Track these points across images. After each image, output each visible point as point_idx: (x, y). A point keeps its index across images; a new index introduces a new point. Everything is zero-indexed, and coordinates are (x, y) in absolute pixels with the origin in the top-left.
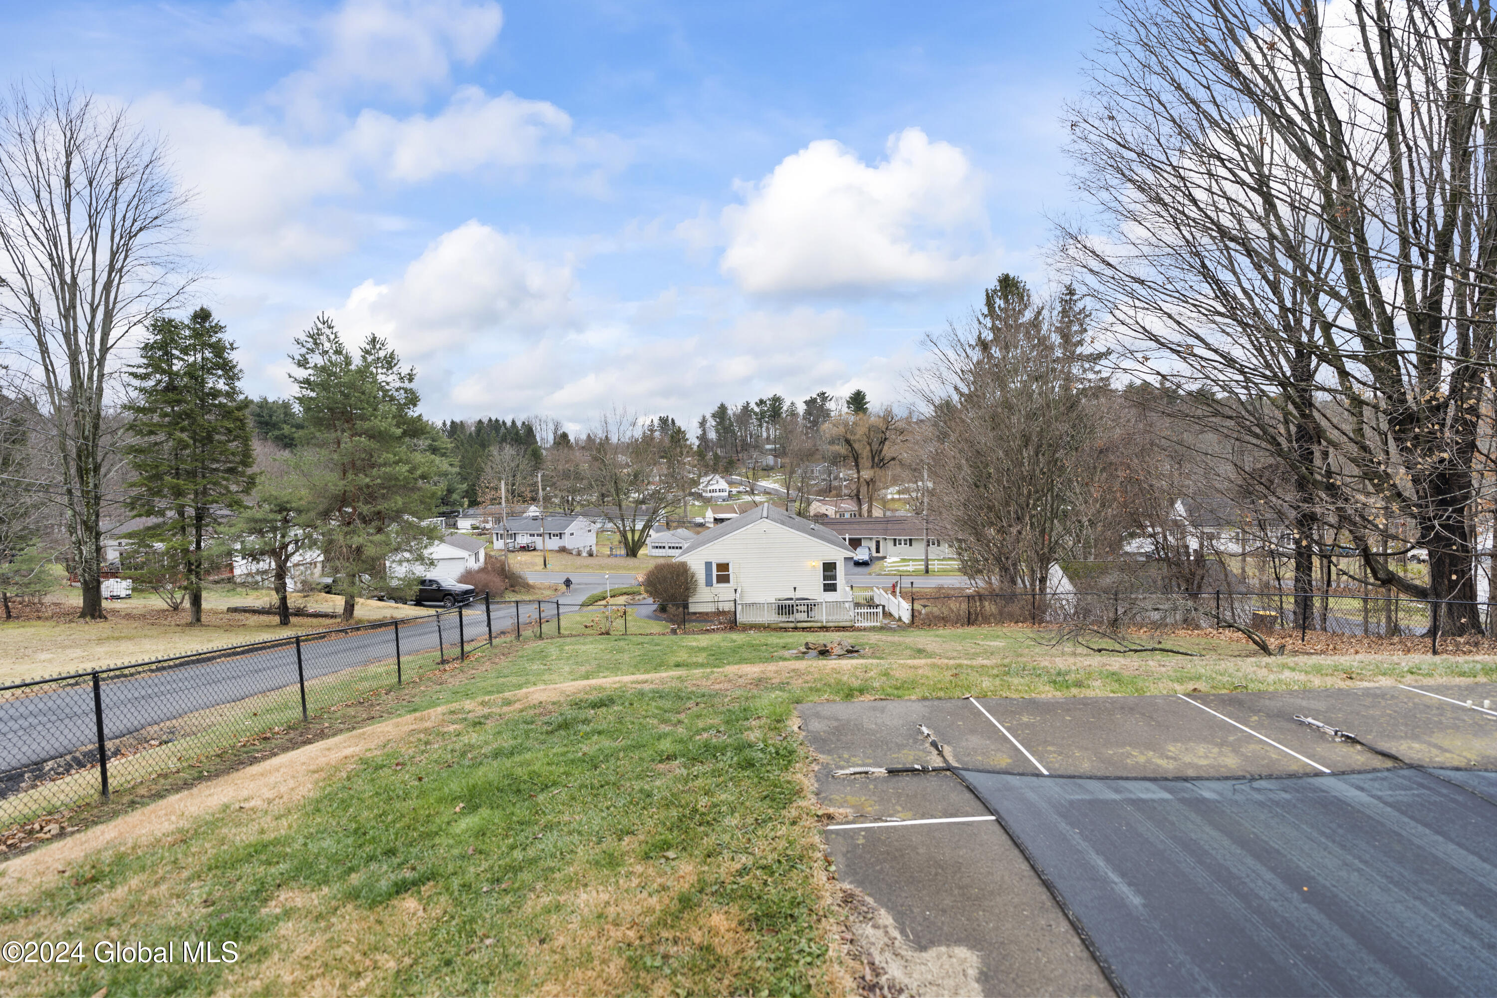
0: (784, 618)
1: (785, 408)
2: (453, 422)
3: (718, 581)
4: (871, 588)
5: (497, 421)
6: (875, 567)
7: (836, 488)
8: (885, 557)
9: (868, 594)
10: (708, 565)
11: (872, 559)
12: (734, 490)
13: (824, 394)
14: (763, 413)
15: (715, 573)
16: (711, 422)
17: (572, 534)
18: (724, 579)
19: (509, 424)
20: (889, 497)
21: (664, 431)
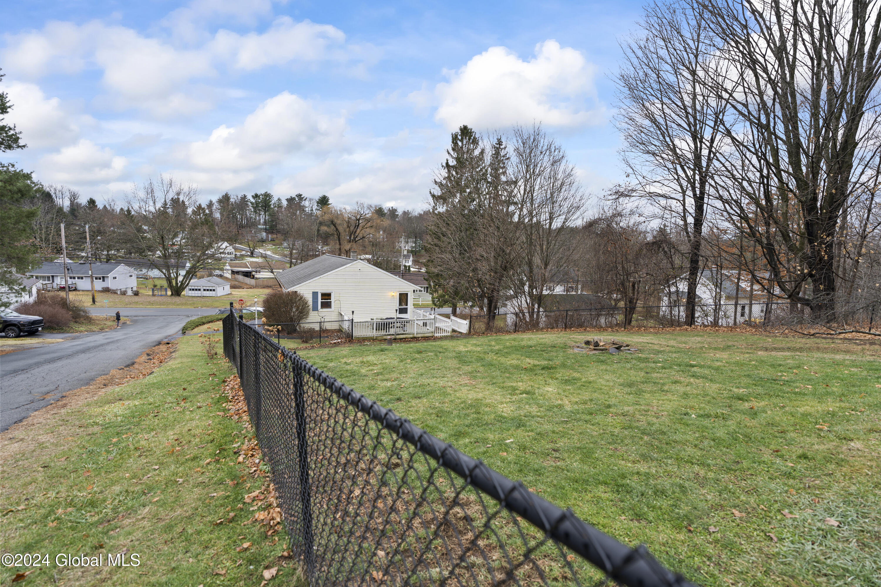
0: (383, 333)
1: (273, 202)
3: (322, 307)
10: (315, 294)
12: (238, 254)
13: (301, 195)
14: (257, 203)
15: (320, 300)
16: (217, 206)
17: (115, 278)
18: (326, 305)
21: (174, 207)
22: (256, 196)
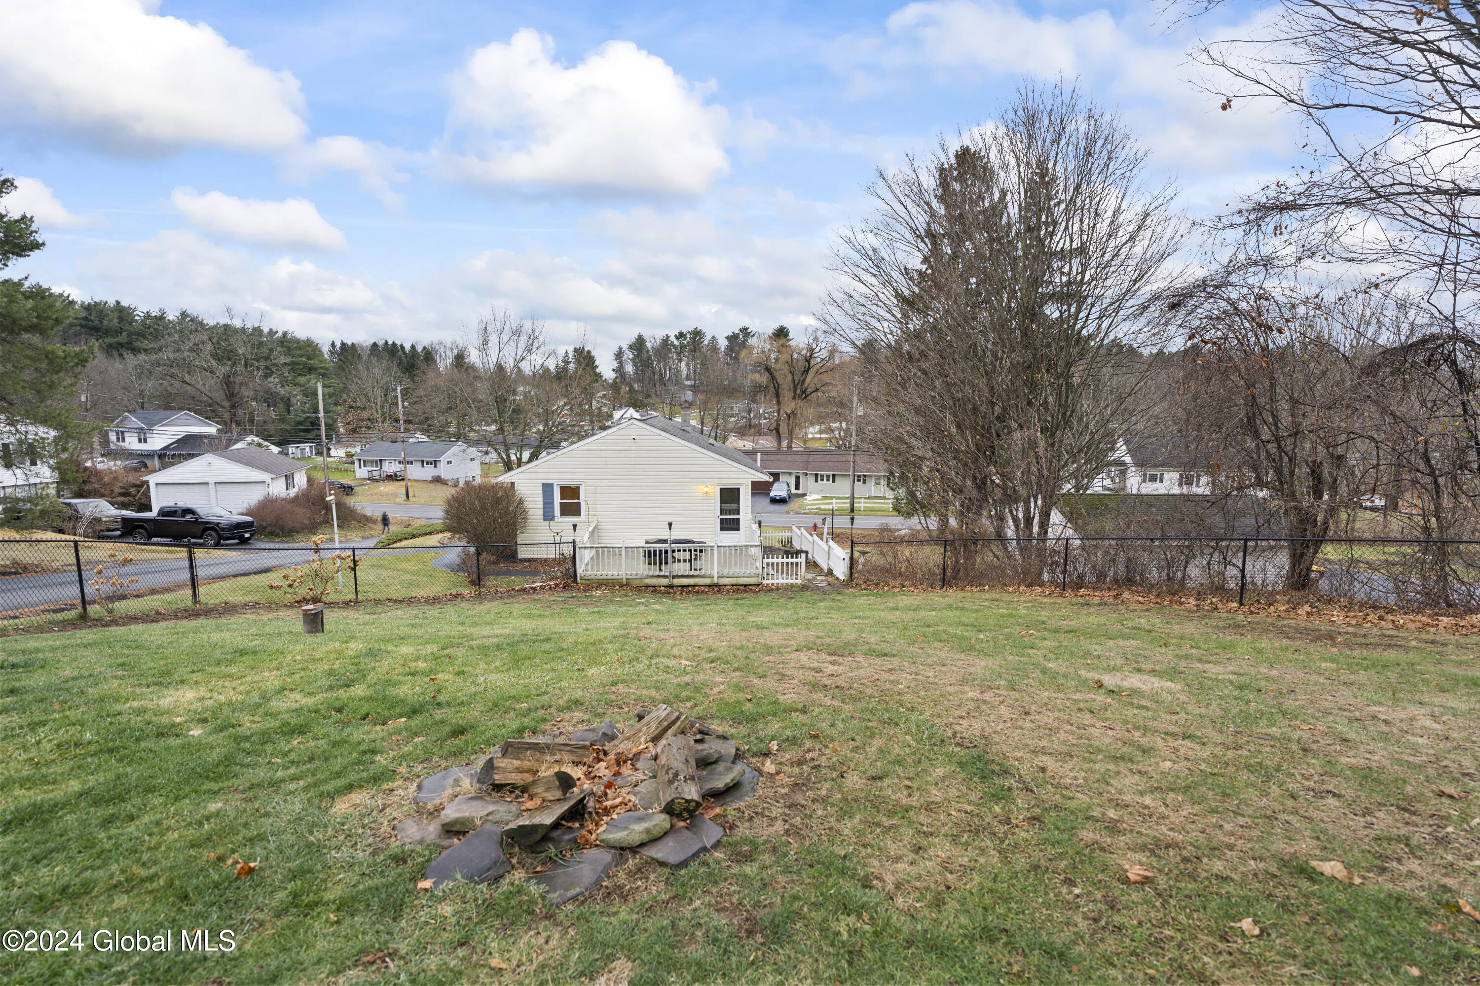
0: (653, 571)
1: (706, 342)
2: (343, 344)
3: (563, 514)
4: (789, 528)
5: (394, 344)
6: (794, 505)
7: (755, 426)
8: (805, 495)
9: (785, 535)
10: (547, 488)
11: (790, 496)
13: (746, 329)
14: (683, 347)
15: (557, 500)
16: (628, 355)
17: (449, 462)
18: (571, 509)
19: (407, 347)
20: (810, 436)
21: (578, 362)
22: (681, 336)
